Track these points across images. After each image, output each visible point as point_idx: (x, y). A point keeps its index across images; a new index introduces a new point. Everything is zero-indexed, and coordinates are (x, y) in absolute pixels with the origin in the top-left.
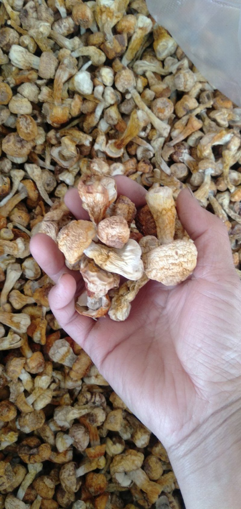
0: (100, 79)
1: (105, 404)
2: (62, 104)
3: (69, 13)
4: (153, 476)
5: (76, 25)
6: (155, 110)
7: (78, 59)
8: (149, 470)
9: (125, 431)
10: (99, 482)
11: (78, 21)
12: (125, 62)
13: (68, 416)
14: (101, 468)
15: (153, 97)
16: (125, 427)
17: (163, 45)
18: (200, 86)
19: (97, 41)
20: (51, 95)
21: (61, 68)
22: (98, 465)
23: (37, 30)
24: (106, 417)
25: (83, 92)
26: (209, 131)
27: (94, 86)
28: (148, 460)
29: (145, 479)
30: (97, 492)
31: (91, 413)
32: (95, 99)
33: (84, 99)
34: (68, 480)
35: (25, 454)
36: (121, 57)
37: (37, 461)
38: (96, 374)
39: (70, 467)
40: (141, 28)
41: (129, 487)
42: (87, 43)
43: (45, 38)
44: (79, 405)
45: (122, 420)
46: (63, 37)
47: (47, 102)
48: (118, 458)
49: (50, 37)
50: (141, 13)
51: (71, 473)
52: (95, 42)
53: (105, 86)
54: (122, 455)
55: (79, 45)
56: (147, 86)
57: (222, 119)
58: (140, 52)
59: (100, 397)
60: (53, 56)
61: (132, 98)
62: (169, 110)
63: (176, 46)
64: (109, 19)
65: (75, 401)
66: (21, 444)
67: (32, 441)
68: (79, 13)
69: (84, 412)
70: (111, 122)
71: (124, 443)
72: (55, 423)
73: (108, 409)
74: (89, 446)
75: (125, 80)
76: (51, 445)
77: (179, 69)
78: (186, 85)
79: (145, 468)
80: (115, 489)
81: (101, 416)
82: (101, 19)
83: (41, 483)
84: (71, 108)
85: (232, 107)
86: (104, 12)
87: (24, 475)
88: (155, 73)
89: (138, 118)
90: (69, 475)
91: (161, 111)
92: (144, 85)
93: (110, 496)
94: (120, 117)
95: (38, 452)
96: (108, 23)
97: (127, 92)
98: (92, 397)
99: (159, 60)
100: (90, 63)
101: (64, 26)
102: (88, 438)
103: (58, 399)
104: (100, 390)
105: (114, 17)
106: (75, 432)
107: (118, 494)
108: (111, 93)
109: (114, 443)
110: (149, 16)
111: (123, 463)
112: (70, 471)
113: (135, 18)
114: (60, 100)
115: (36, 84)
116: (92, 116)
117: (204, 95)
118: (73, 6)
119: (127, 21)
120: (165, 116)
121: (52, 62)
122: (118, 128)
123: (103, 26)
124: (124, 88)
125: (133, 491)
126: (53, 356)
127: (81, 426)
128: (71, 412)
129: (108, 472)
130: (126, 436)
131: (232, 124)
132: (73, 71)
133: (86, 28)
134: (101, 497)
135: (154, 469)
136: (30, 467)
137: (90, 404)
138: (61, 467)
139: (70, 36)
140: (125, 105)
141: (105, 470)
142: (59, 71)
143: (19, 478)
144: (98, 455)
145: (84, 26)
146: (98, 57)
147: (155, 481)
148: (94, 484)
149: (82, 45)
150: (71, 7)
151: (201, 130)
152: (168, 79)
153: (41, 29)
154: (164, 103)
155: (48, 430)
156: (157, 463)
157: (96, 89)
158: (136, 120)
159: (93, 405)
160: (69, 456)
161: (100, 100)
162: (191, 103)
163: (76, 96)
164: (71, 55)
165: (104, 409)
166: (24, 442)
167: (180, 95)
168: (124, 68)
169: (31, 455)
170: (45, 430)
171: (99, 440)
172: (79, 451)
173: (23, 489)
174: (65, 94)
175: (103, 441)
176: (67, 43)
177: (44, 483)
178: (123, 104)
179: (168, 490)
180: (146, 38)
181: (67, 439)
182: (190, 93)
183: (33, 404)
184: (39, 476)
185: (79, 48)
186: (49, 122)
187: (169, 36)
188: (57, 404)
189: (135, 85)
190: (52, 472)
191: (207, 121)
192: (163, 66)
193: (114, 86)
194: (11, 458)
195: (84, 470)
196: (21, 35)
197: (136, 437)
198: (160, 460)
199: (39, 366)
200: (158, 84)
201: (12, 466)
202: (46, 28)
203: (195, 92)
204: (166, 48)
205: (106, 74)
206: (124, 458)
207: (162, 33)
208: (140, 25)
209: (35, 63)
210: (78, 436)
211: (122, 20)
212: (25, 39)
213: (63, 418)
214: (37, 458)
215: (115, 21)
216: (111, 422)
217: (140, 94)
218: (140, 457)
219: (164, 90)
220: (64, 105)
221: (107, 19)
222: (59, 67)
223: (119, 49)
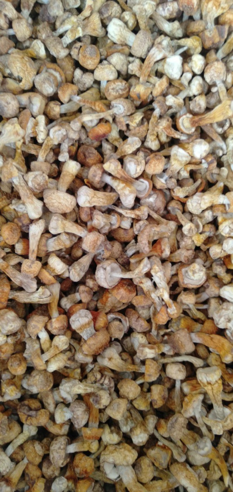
1: (113, 389)
2: (148, 81)
4: (142, 478)
5: (179, 10)
8: (139, 471)
9: (125, 422)
10: (86, 466)
11: (182, 6)
12: (221, 54)
13: (73, 389)
14: (92, 452)
16: (126, 419)
19: (197, 29)
22: (90, 448)
23: (141, 7)
24: (110, 402)
27: (183, 72)
28: (140, 461)
29: (133, 478)
30: (83, 474)
31: (96, 394)
32: (181, 84)
33: (171, 84)
34: (57, 453)
35: (24, 413)
36: (217, 50)
37: (33, 424)
38: (110, 357)
39: (62, 441)
41: (114, 481)
43: (145, 18)
44: (86, 382)
45: (125, 410)
46: (163, 20)
48: (111, 448)
49: (151, 18)
51: (62, 447)
52: (194, 30)
53: (195, 74)
54: (116, 446)
55: (178, 29)
59: (109, 381)
60: (149, 36)
61: (218, 91)
64: (214, 8)
65: (84, 377)
66: (23, 403)
67: (34, 403)
69: (90, 390)
71: (122, 435)
72: (59, 393)
73: (114, 395)
74: (86, 425)
75: (216, 72)
76: (50, 413)
79: (136, 467)
80: (100, 478)
81: (105, 399)
82: (207, 7)
83: (31, 447)
87: (17, 434)
90: (60, 448)
93: (93, 483)
95: (36, 416)
96: (213, 13)
97: (215, 85)
98: (101, 378)
100: (184, 49)
101: (168, 9)
102: (87, 417)
103: (69, 371)
104: (112, 375)
105: (220, 8)
106: (75, 407)
107: (102, 485)
108: (199, 83)
109: (112, 432)
111: (115, 454)
112: (61, 444)
121: (147, 41)
123: (206, 15)
124: (212, 79)
125: (118, 487)
126: (73, 323)
127: (83, 404)
128: (78, 386)
129: (98, 458)
130: (125, 429)
133: (189, 15)
134: (85, 481)
135: (144, 471)
136: (25, 427)
137: (98, 385)
138: (53, 437)
139: (171, 20)
140: (211, 97)
141: (96, 455)
143: (12, 435)
144: (93, 437)
145: (187, 13)
147: (143, 484)
148: (80, 466)
153: (146, 7)
155: (50, 397)
157: (184, 75)
159: (100, 387)
160: (65, 430)
161: (184, 87)
163: (164, 78)
165: (110, 394)
166: (26, 402)
168: (217, 60)
169: (29, 416)
170: (48, 396)
171: (98, 423)
172: (75, 428)
173: (13, 447)
174: (153, 72)
175: (101, 425)
176: (167, 26)
177: (34, 447)
181: (66, 412)
184: (32, 439)
186: (132, 93)
188: (66, 375)
189: (224, 79)
190: (45, 440)
193: (202, 75)
194: (10, 413)
195: (75, 448)
196: (123, 10)
197: (135, 432)
198: (153, 464)
199: (61, 328)
201: (8, 421)
202: (151, 7)
205: (198, 60)
206: (117, 450)
209: (130, 40)
210: (77, 412)
211: (227, 12)
212: (126, 15)
213: (68, 389)
214: (35, 421)
215: (220, 12)
216: (114, 409)
217: (227, 90)
218: (133, 454)
221: (212, 8)
223: (216, 40)
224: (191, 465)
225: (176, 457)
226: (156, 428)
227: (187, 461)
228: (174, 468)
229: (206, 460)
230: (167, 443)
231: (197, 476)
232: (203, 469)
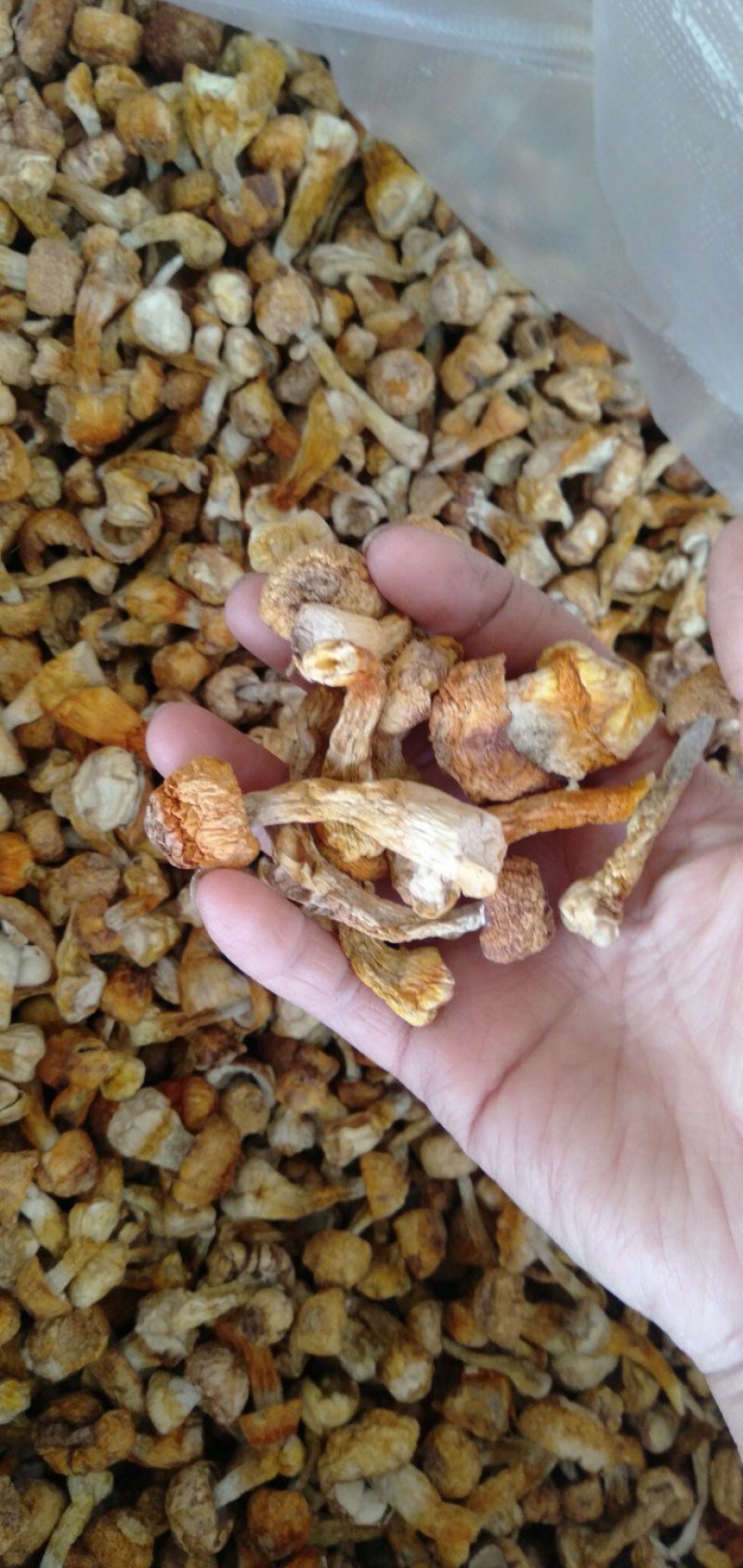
0: (209, 308)
1: (291, 1277)
2: (104, 385)
3: (108, 122)
4: (451, 1485)
5: (129, 156)
6: (379, 389)
7: (142, 252)
8: (438, 1469)
9: (356, 1353)
10: (287, 1517)
11: (133, 143)
12: (285, 250)
13: (176, 1319)
14: (292, 1473)
15: (372, 349)
16: (357, 1343)
17: (394, 197)
18: (508, 307)
19: (196, 197)
20: (68, 363)
21: (91, 283)
22: (283, 1466)
23: (12, 178)
24: (296, 1315)
25: (161, 348)
26: (546, 436)
27: (195, 328)
28: (433, 1440)
29: (428, 1497)
30: (284, 1546)
31: (248, 1307)
32: (201, 365)
33: (168, 367)
34: (192, 1517)
35: (57, 1446)
36: (271, 238)
37: (93, 1464)
38: (256, 1186)
39: (195, 1479)
40: (323, 153)
41: (379, 1525)
42: (168, 205)
43: (38, 198)
44: (210, 1285)
45: (345, 1321)
46: (93, 193)
47: (58, 384)
48: (339, 1439)
49: (55, 195)
50: (322, 108)
51: (200, 1495)
52: (190, 200)
53: (228, 326)
54: (352, 1426)
55: (143, 211)
56: (355, 318)
57: (579, 398)
58: (329, 220)
59: (274, 1256)
60: (66, 249)
61: (308, 356)
62: (421, 384)
63: (431, 198)
64: (224, 132)
65: (197, 1275)
66: (43, 1417)
67: (75, 1406)
68: (137, 120)
69: (225, 1304)
70: (251, 430)
71: (356, 1389)
72: (142, 1346)
73: (301, 1291)
74: (249, 1408)
75: (286, 309)
76: (134, 1416)
77: (442, 263)
78: (464, 306)
79: (426, 1464)
80: (340, 1535)
81: (278, 1314)
82: (202, 132)
83: (110, 1534)
84: (129, 397)
85: (608, 361)
86: (209, 112)
87: (57, 1512)
88: (374, 279)
89: (330, 414)
90: (194, 1502)
91: (396, 388)
92: (344, 314)
93: (324, 1559)
94: (279, 413)
95: (95, 1438)
96: (225, 146)
97: (294, 340)
98: (248, 1258)
99: (385, 241)
100: (177, 262)
101: (97, 160)
102: (245, 1382)
103: (147, 1272)
104: (275, 1235)
105: (241, 126)
106: (202, 1367)
107: (351, 1551)
108: (247, 344)
109: (326, 1393)
110: (345, 115)
111: (355, 1451)
112: (196, 1489)
113: (305, 123)
114: (97, 375)
115: (23, 334)
116: (195, 416)
117: (525, 330)
118: (117, 101)
119: (280, 133)
120: (409, 402)
121: (65, 268)
122: (274, 446)
123: (209, 154)
124: (282, 330)
125: (395, 1538)
126: (120, 1141)
127: (221, 1350)
128: (187, 1307)
129: (315, 1485)
130: (362, 1371)
131: (613, 411)
132: (128, 290)
133: (162, 160)
134: (296, 1562)
135: (452, 1464)
136: (75, 1485)
137: (244, 1279)
138: (167, 1478)
139: (116, 187)
140: (292, 379)
141: (305, 1477)
142: (86, 292)
143: (41, 1523)
144: (277, 1433)
145: (155, 156)
146: (200, 242)
147: (461, 1502)
148: (270, 1525)
149: (152, 210)
150: (112, 103)
151: (524, 434)
152: (414, 293)
153: (26, 175)
154: (404, 367)
155: (120, 1368)
156: (461, 1445)
157: (199, 335)
158: (326, 421)
159: (253, 1282)
160: (193, 1445)
161: (212, 369)
162: (487, 356)
163: (144, 363)
164: (118, 244)
165: (288, 1293)
166: (53, 1412)
167: (453, 336)
168: (281, 271)
169: (73, 1448)
170: (113, 1367)
171: (278, 1389)
172: (223, 1426)
173: (56, 1555)
174: (111, 355)
175: (291, 1389)
176: (108, 207)
177: (119, 1531)
178: (283, 377)
179: (502, 1527)
180: (343, 180)
181: (181, 1391)
182: (482, 329)
183: (67, 1290)
184: (105, 1511)
185: (143, 220)
186: (70, 441)
187: (408, 168)
188: (144, 1286)
189: (316, 319)
190: (145, 1497)
191: (540, 407)
192: (399, 255)
193: (252, 326)
194: (14, 1462)
195: (240, 1482)
197: (391, 1369)
198: (471, 1436)
199: (79, 1171)
200: (386, 309)
201: (16, 1488)
202: (41, 172)
203: (496, 324)
204: (402, 206)
205: (228, 290)
206: (359, 1435)
207: (386, 163)
208: (321, 141)
209: (16, 273)
210: (211, 1379)
211: (265, 131)
213: (162, 1326)
214: (94, 1456)
215: (243, 137)
216: (310, 1329)
217: (333, 342)
218: (406, 1428)
219: (403, 325)
220: (108, 390)
221: (218, 133)
222: (87, 280)
223: (260, 218)
224: (574, 1396)
225: (525, 1388)
226: (447, 1333)
227: (559, 1389)
228: (532, 1422)
229: (607, 1365)
230: (488, 1362)
231: (594, 1417)
232: (606, 1394)
